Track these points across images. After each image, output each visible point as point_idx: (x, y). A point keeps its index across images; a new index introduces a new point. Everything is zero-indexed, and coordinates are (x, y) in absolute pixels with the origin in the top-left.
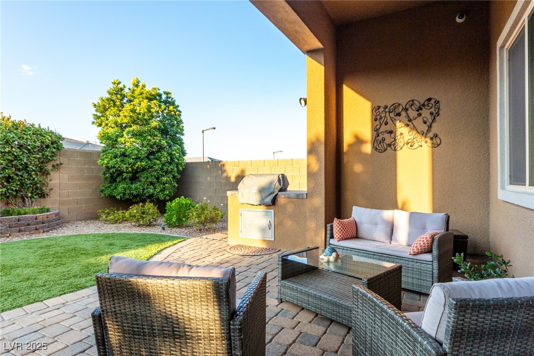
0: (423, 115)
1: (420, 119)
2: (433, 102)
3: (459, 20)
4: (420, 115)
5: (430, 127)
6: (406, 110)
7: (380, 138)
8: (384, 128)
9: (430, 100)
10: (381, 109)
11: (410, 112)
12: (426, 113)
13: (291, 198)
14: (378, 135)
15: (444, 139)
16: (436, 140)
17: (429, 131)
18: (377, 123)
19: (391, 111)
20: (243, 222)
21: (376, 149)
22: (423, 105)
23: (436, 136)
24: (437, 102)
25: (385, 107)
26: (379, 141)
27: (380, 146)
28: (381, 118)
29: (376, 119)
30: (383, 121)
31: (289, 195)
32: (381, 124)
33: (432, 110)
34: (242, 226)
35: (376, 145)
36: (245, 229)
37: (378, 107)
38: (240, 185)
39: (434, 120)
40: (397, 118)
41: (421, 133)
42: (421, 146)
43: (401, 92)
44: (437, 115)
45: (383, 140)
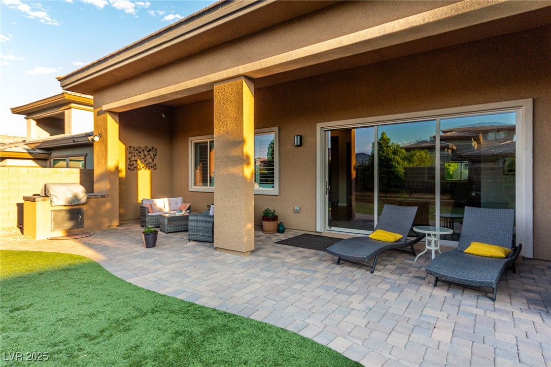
0: (150, 154)
1: (149, 156)
2: (154, 149)
3: (163, 116)
4: (149, 154)
5: (153, 160)
6: (143, 151)
7: (132, 163)
8: (133, 158)
9: (153, 148)
10: (132, 148)
11: (145, 152)
12: (152, 154)
13: (98, 198)
14: (130, 162)
15: (158, 166)
16: (155, 167)
17: (153, 162)
18: (130, 155)
19: (137, 150)
20: (54, 220)
21: (129, 169)
22: (150, 150)
23: (155, 165)
24: (156, 149)
25: (134, 148)
26: (131, 165)
27: (132, 167)
28: (132, 153)
29: (129, 153)
30: (133, 154)
31: (96, 197)
32: (132, 156)
33: (154, 153)
34: (53, 223)
35: (129, 167)
36: (57, 225)
37: (130, 147)
38: (51, 192)
39: (154, 157)
40: (140, 154)
41: (150, 163)
42: (149, 169)
43: (141, 142)
44: (156, 155)
45: (133, 164)
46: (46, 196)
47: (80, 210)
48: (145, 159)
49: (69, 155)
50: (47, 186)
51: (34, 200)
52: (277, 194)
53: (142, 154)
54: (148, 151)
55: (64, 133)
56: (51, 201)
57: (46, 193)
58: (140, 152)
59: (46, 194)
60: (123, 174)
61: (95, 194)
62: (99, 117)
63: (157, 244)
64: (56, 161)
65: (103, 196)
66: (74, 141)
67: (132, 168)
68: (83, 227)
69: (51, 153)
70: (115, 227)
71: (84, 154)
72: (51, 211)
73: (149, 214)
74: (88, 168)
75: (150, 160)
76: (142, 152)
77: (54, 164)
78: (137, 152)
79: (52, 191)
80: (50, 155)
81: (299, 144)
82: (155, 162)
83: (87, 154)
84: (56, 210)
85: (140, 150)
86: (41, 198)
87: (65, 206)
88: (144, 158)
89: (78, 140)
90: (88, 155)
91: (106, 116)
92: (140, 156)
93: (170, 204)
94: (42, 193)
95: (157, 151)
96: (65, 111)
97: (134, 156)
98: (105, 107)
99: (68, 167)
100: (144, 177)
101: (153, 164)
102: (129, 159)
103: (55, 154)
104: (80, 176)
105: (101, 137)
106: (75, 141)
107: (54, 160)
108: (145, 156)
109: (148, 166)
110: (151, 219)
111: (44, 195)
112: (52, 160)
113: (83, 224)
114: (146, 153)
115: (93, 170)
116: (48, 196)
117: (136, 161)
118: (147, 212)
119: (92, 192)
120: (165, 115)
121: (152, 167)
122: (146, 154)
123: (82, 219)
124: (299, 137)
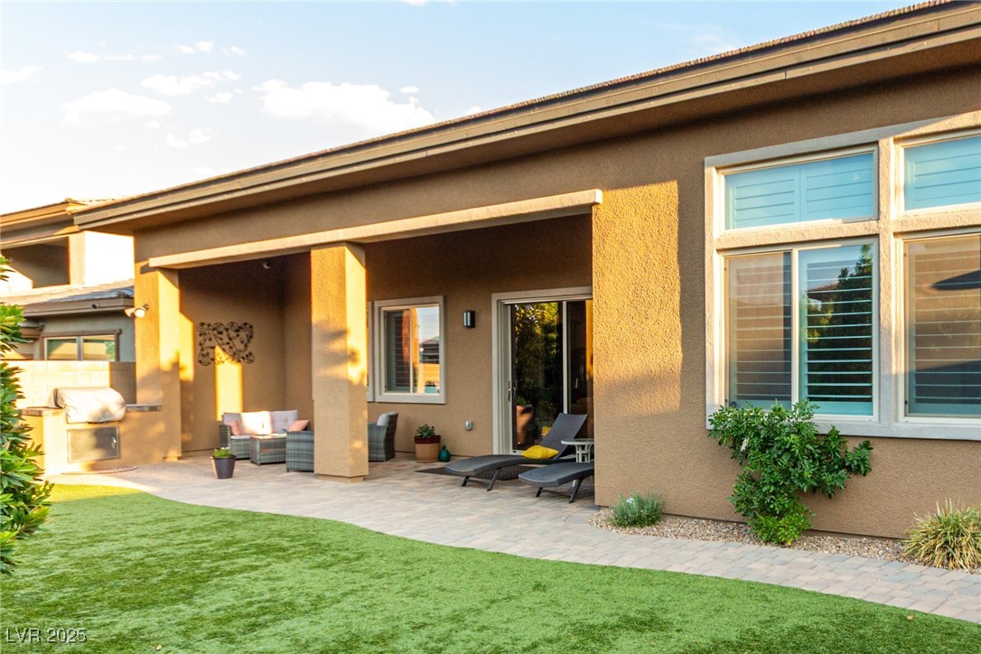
1: (238, 338)
2: (248, 326)
4: (238, 335)
5: (246, 346)
7: (205, 352)
8: (208, 344)
9: (245, 324)
10: (205, 327)
11: (230, 331)
12: (243, 334)
13: (144, 411)
14: (202, 350)
15: (257, 356)
16: (251, 358)
17: (245, 349)
18: (202, 338)
19: (214, 329)
20: (73, 445)
21: (200, 362)
22: (240, 328)
23: (250, 354)
24: (251, 327)
25: (209, 325)
26: (203, 355)
27: (204, 359)
28: (205, 334)
29: (201, 335)
30: (207, 337)
31: (140, 409)
32: (205, 340)
33: (248, 333)
34: (70, 450)
35: (200, 358)
36: (76, 453)
37: (202, 324)
38: (67, 401)
39: (249, 341)
40: (220, 336)
41: (240, 351)
42: (239, 361)
43: (223, 315)
44: (251, 337)
45: (208, 354)
46: (58, 407)
47: (113, 429)
48: (231, 344)
49: (83, 332)
50: (59, 392)
51: (39, 414)
52: (443, 402)
53: (224, 336)
54: (237, 331)
55: (68, 283)
56: (67, 415)
57: (59, 403)
58: (221, 333)
59: (58, 405)
60: (188, 373)
61: (138, 405)
62: (143, 275)
63: (234, 474)
64: (53, 344)
65: (153, 409)
66: (94, 307)
67: (206, 360)
68: (119, 458)
69: (43, 326)
70: (175, 460)
71: (114, 330)
72: (68, 431)
73: (233, 437)
74: (124, 359)
75: (241, 347)
76: (225, 333)
77: (50, 350)
78: (215, 332)
79: (69, 398)
80: (41, 330)
81: (469, 324)
82: (250, 348)
83: (121, 330)
84: (75, 430)
85: (221, 329)
86: (51, 411)
87: (90, 423)
88: (228, 343)
89: (103, 304)
90: (124, 332)
91: (157, 277)
92: (221, 339)
93: (273, 422)
94: (50, 402)
95: (255, 329)
96: (71, 236)
97: (210, 340)
98: (154, 262)
99: (81, 356)
100: (229, 375)
101: (247, 353)
102: (201, 345)
103: (51, 329)
104: (111, 375)
105: (147, 309)
106: (97, 305)
107: (50, 341)
108: (230, 339)
109: (236, 356)
110: (237, 445)
111: (54, 407)
112: (45, 340)
113: (120, 452)
114: (232, 334)
115: (134, 364)
116: (61, 408)
117: (213, 348)
118: (229, 434)
119: (134, 401)
120: (268, 265)
121: (243, 358)
122: (231, 336)
123: (119, 444)
124: (469, 314)
